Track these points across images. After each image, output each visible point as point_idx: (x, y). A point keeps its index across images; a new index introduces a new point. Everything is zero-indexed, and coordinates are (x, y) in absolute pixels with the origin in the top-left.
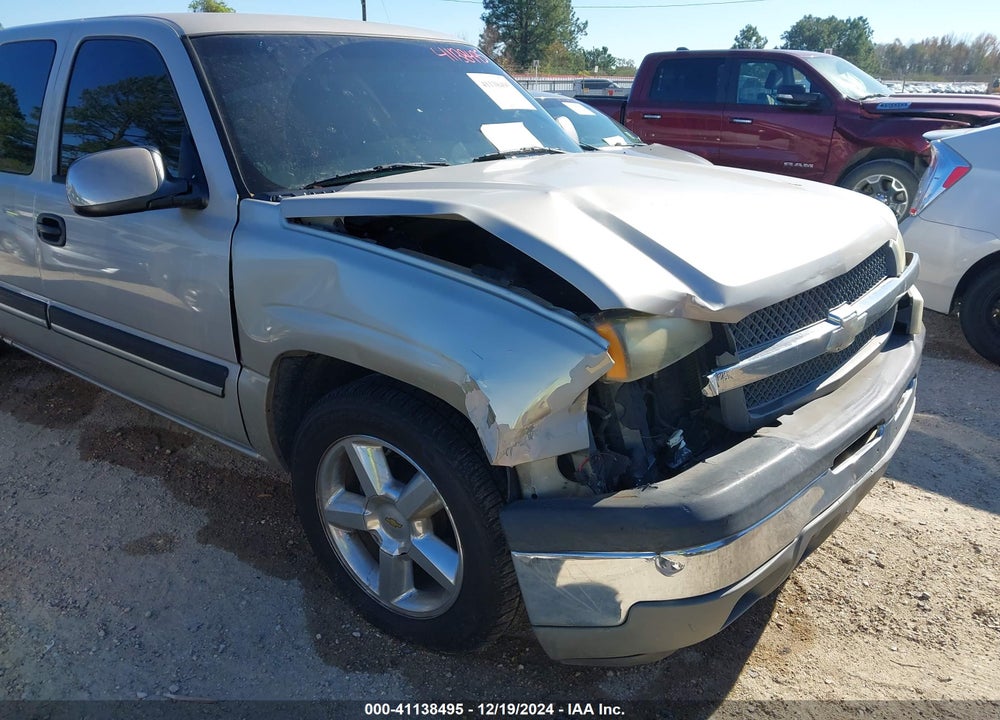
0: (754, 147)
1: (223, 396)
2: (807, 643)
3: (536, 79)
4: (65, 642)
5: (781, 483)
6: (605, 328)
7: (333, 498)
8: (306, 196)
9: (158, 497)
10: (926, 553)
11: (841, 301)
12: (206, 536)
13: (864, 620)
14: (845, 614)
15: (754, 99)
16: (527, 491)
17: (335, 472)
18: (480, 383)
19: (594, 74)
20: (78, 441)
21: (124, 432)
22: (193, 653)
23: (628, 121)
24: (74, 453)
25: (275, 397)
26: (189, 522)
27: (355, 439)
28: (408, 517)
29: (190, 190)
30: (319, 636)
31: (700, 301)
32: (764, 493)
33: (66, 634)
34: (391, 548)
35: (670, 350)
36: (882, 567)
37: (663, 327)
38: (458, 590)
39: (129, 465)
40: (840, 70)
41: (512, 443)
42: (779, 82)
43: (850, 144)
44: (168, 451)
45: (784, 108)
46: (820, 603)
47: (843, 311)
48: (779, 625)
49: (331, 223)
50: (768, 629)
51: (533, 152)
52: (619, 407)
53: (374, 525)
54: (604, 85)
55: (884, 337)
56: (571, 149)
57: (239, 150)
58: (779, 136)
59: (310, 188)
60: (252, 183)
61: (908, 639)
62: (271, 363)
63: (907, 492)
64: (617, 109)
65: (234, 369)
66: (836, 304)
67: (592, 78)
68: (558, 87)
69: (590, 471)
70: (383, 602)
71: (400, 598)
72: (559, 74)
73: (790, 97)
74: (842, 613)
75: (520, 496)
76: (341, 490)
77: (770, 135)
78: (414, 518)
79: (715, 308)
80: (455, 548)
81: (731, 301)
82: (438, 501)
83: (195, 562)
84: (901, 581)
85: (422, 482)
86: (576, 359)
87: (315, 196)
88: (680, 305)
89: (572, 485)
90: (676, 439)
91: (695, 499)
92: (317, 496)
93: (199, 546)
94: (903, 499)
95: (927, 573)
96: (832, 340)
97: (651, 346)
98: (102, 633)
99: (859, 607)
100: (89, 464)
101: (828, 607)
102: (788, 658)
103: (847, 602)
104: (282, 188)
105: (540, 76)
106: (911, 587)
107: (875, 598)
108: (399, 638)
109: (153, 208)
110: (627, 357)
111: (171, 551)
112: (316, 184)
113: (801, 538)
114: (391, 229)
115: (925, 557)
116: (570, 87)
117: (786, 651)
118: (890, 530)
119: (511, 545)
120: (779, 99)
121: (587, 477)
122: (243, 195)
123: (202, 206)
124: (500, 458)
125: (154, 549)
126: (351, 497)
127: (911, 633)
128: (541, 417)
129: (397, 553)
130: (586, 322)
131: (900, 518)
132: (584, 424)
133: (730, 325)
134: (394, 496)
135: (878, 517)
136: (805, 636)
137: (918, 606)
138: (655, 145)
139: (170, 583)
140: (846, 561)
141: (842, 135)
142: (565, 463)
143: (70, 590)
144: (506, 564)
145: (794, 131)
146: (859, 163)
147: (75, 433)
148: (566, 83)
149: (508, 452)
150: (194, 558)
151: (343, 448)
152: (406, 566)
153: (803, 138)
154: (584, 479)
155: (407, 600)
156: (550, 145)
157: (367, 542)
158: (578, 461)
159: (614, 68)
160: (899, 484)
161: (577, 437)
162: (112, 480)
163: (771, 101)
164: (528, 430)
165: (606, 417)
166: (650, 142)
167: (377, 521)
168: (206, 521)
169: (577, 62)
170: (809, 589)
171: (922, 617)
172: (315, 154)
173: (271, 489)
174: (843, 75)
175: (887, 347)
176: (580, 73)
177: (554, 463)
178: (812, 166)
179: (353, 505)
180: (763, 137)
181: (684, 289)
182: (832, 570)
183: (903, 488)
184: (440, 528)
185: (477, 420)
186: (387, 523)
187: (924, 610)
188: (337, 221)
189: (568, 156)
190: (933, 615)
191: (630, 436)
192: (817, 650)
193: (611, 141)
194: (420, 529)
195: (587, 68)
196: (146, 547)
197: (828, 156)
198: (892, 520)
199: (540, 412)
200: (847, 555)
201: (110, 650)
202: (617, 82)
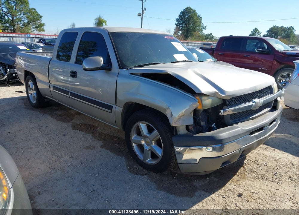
0: (251, 64)
1: (111, 113)
2: (245, 180)
3: (190, 42)
4: (73, 164)
5: (236, 135)
6: (198, 98)
7: (134, 137)
8: (134, 69)
9: (91, 138)
10: (279, 164)
11: (256, 98)
12: (102, 147)
13: (260, 176)
14: (255, 175)
15: (251, 50)
16: (179, 134)
17: (135, 131)
18: (170, 108)
19: (207, 41)
20: (71, 126)
21: (82, 125)
22: (101, 169)
23: (215, 55)
24: (71, 128)
25: (123, 112)
26: (98, 144)
27: (141, 122)
28: (151, 140)
29: (108, 66)
30: (129, 168)
31: (219, 93)
32: (231, 136)
33: (73, 163)
34: (147, 148)
35: (212, 104)
36: (267, 166)
37: (211, 99)
38: (162, 157)
39: (83, 131)
40: (276, 43)
41: (176, 121)
42: (259, 45)
43: (278, 63)
44: (93, 129)
45: (260, 53)
46: (249, 172)
47: (256, 100)
48: (238, 175)
49: (139, 75)
50: (235, 176)
51: (186, 61)
52: (200, 117)
53: (143, 142)
54: (210, 44)
55: (269, 109)
56: (195, 61)
57: (119, 58)
58: (259, 61)
59: (134, 67)
60: (122, 65)
61: (270, 181)
62: (124, 104)
63: (278, 151)
64: (212, 52)
65: (114, 106)
66: (254, 98)
67: (207, 42)
68: (196, 45)
69: (193, 130)
70: (144, 161)
71: (147, 160)
72: (197, 41)
73: (261, 50)
74: (254, 174)
75: (177, 134)
76: (136, 135)
77: (256, 60)
78: (152, 140)
79: (223, 95)
80: (161, 148)
81: (227, 94)
82: (159, 137)
83: (100, 152)
84: (271, 169)
85: (156, 132)
86: (191, 103)
87: (136, 69)
88: (215, 94)
89: (189, 133)
90: (214, 125)
91: (215, 135)
92: (131, 136)
93: (101, 149)
94: (277, 153)
95: (278, 169)
96: (253, 106)
97: (208, 102)
98: (81, 163)
99: (259, 174)
100: (74, 130)
101: (251, 173)
102: (239, 182)
103: (256, 172)
104: (128, 67)
105: (191, 41)
106: (273, 171)
107: (263, 172)
108: (147, 169)
109: (100, 70)
110: (202, 104)
111: (94, 149)
112: (136, 66)
113: (241, 149)
114: (152, 77)
115: (279, 165)
116: (200, 45)
117: (239, 180)
118: (271, 159)
119: (174, 144)
120: (258, 50)
121: (192, 131)
122: (120, 68)
123: (110, 70)
124: (173, 124)
125: (90, 148)
126: (138, 137)
127: (271, 180)
128: (183, 116)
129: (148, 149)
130: (194, 96)
131: (274, 157)
132: (192, 119)
133: (227, 100)
134: (148, 135)
135: (269, 156)
136: (244, 178)
137: (274, 175)
138: (221, 61)
139: (95, 155)
140: (258, 164)
141: (276, 61)
142: (187, 127)
143: (73, 155)
144: (173, 150)
145: (263, 59)
146: (281, 69)
147: (70, 124)
148: (199, 43)
149: (175, 123)
150: (100, 151)
151: (138, 125)
152: (150, 152)
153: (266, 62)
154: (191, 131)
155: (149, 161)
156: (190, 59)
157: (141, 147)
158: (190, 127)
159: (214, 39)
160: (276, 149)
161: (191, 122)
162: (80, 134)
163: (256, 51)
164: (180, 118)
165: (198, 119)
166: (219, 61)
167: (144, 141)
168: (102, 144)
169: (203, 37)
170: (247, 169)
171: (275, 177)
172: (136, 60)
173: (117, 138)
174: (277, 44)
175: (270, 111)
176: (203, 40)
177: (185, 127)
178: (267, 69)
179: (138, 138)
180: (254, 61)
181: (216, 91)
182: (254, 166)
183: (277, 150)
184: (158, 143)
185: (169, 116)
186: (146, 142)
187: (276, 176)
188: (141, 74)
189: (194, 62)
190: (278, 177)
191: (203, 124)
192: (247, 181)
193: (208, 60)
194: (154, 144)
195: (205, 39)
196: (88, 148)
197: (272, 66)
198: (272, 157)
199: (182, 114)
200: (258, 163)
201: (83, 166)
202: (214, 44)
